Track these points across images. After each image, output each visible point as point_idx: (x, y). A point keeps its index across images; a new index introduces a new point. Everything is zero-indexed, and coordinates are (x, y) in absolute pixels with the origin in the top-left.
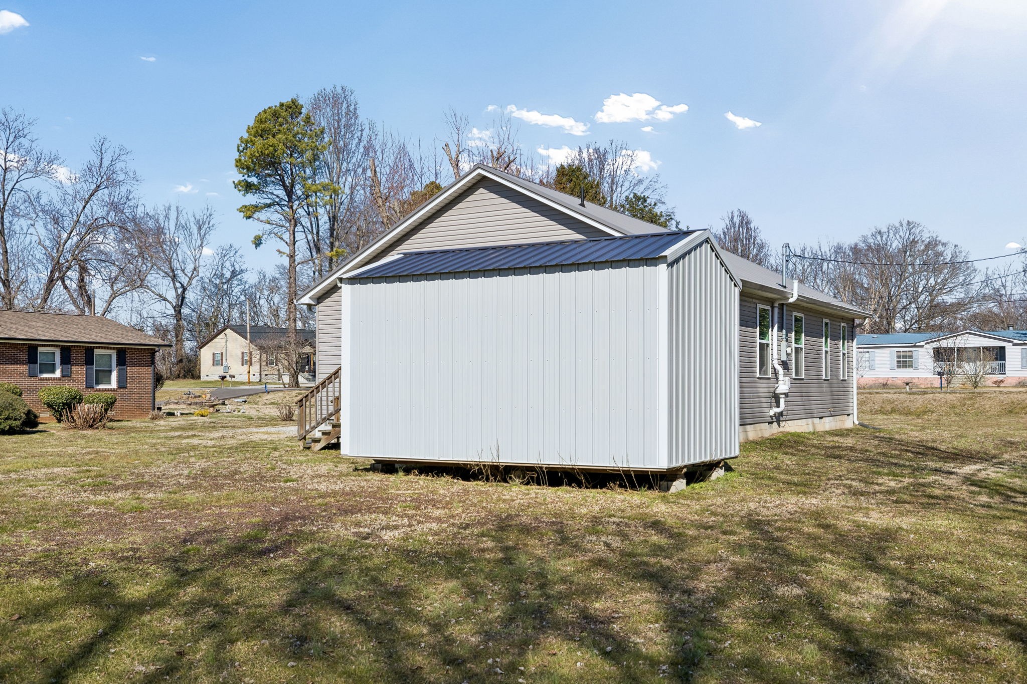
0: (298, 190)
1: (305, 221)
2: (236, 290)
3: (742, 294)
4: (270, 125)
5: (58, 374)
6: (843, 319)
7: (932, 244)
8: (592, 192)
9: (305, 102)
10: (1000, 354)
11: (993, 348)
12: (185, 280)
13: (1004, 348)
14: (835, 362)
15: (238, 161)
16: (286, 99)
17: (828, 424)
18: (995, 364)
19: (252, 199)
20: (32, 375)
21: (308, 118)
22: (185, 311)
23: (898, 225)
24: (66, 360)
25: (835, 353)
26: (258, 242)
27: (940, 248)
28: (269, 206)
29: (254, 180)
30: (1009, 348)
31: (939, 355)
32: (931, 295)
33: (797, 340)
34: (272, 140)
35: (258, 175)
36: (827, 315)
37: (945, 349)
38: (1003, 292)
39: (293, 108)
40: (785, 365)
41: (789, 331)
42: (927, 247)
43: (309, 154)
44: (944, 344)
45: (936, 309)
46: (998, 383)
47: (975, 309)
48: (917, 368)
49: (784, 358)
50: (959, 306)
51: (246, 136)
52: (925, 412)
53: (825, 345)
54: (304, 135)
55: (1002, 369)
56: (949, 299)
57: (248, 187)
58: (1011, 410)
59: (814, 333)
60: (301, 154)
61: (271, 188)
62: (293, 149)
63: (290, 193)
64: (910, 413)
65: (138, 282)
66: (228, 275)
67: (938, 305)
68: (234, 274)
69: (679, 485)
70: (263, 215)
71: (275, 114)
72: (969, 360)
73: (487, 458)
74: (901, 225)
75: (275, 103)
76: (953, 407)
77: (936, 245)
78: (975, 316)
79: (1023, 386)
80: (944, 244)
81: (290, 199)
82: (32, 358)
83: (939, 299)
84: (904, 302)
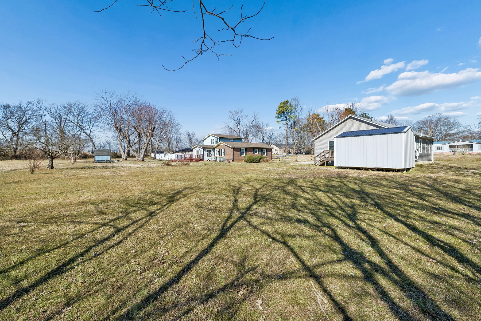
0: (288, 117)
1: (289, 123)
2: (273, 137)
3: (415, 137)
4: (282, 105)
5: (257, 153)
6: (430, 140)
7: (447, 118)
8: (353, 113)
9: (289, 100)
10: (472, 146)
11: (470, 145)
12: (264, 136)
13: (473, 145)
14: (428, 149)
15: (277, 113)
16: (286, 100)
17: (427, 162)
18: (470, 149)
19: (279, 120)
20: (254, 153)
21: (290, 103)
22: (264, 141)
23: (435, 114)
24: (259, 151)
25: (428, 147)
26: (280, 128)
27: (449, 119)
28: (282, 121)
29: (279, 116)
30: (474, 145)
31: (451, 147)
32: (446, 131)
33: (420, 144)
34: (283, 108)
35: (280, 115)
36: (427, 139)
37: (454, 145)
38: (471, 130)
39: (287, 102)
40: (417, 150)
41: (419, 143)
42: (445, 119)
43: (290, 110)
44: (453, 144)
45: (447, 135)
46: (471, 154)
47: (461, 135)
48: (443, 150)
49: (418, 149)
50: (455, 134)
51: (278, 108)
52: (449, 161)
53: (426, 145)
54: (289, 107)
55: (472, 150)
56: (452, 132)
57: (278, 117)
58: (477, 160)
59: (424, 143)
60: (289, 110)
61: (282, 117)
62: (287, 109)
63: (286, 118)
64: (445, 161)
65: (256, 136)
66: (272, 134)
67: (448, 134)
68: (273, 134)
69: (405, 172)
70: (281, 122)
71: (284, 103)
72: (461, 148)
73: (365, 166)
74: (436, 114)
75: (283, 101)
76: (458, 159)
77: (448, 118)
78: (461, 137)
79: (479, 154)
80: (451, 118)
81: (286, 119)
82: (254, 151)
83: (449, 132)
84: (437, 134)
